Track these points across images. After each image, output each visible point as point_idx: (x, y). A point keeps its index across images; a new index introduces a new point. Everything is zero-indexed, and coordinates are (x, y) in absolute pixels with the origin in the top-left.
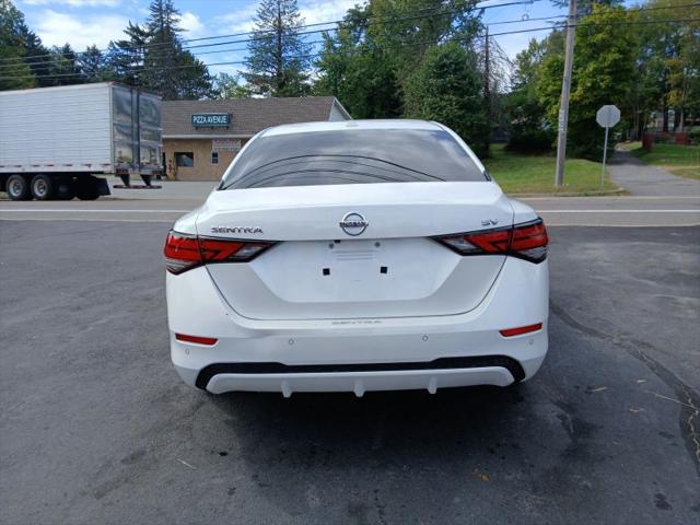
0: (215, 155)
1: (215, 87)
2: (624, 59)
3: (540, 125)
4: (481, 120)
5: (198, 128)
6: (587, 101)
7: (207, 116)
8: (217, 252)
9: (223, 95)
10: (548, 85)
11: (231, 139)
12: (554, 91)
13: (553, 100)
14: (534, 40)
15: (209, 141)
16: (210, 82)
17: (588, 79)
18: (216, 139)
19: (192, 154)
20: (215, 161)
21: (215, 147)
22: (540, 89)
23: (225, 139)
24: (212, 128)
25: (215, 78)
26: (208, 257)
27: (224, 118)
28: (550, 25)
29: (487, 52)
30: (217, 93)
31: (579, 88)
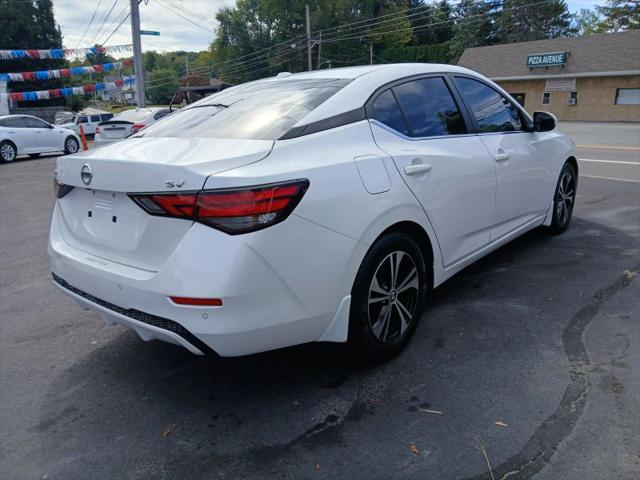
0: (547, 95)
1: (574, 24)
5: (532, 69)
7: (543, 57)
9: (581, 32)
11: (566, 79)
15: (543, 81)
16: (569, 19)
18: (550, 79)
19: (523, 95)
20: (546, 101)
21: (548, 87)
23: (560, 79)
24: (547, 68)
25: (574, 15)
27: (560, 57)
30: (575, 31)
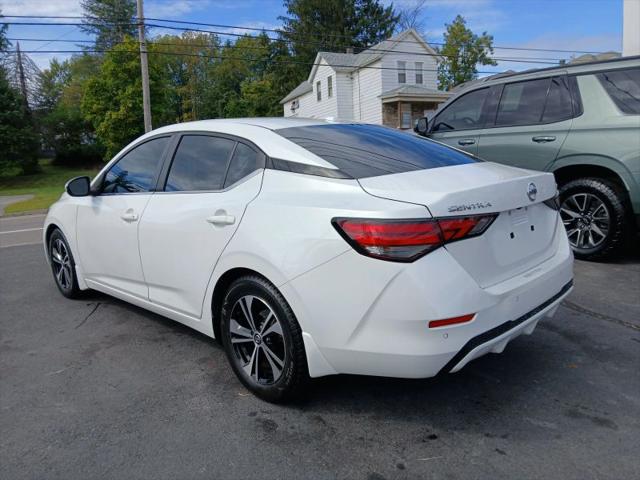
2: (157, 85)
3: (83, 141)
4: (28, 135)
6: (131, 119)
8: (457, 231)
10: (92, 103)
12: (100, 109)
13: (99, 118)
14: (55, 62)
17: (128, 102)
22: (85, 107)
26: (447, 238)
28: (80, 49)
29: (21, 68)
31: (122, 108)
